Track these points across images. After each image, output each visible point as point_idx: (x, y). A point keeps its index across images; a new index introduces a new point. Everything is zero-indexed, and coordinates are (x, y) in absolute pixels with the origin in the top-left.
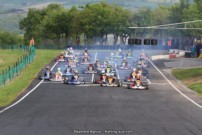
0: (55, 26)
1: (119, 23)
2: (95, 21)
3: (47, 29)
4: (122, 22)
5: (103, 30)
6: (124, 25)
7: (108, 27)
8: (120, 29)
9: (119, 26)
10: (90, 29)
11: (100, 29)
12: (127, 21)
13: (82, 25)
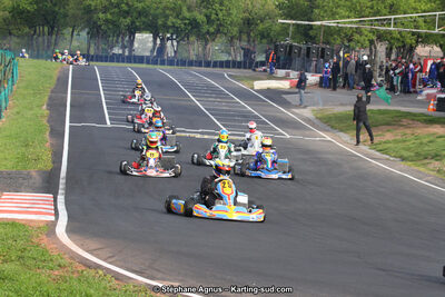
0: (28, 12)
1: (167, 12)
2: (118, 6)
3: (13, 16)
4: (173, 9)
5: (133, 22)
6: (177, 16)
7: (143, 19)
8: (169, 23)
9: (167, 17)
10: (107, 21)
11: (128, 20)
12: (184, 9)
13: (89, 11)
